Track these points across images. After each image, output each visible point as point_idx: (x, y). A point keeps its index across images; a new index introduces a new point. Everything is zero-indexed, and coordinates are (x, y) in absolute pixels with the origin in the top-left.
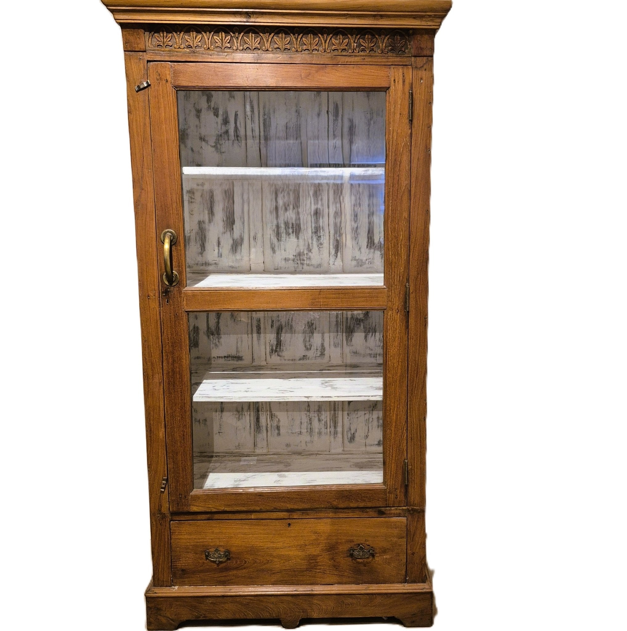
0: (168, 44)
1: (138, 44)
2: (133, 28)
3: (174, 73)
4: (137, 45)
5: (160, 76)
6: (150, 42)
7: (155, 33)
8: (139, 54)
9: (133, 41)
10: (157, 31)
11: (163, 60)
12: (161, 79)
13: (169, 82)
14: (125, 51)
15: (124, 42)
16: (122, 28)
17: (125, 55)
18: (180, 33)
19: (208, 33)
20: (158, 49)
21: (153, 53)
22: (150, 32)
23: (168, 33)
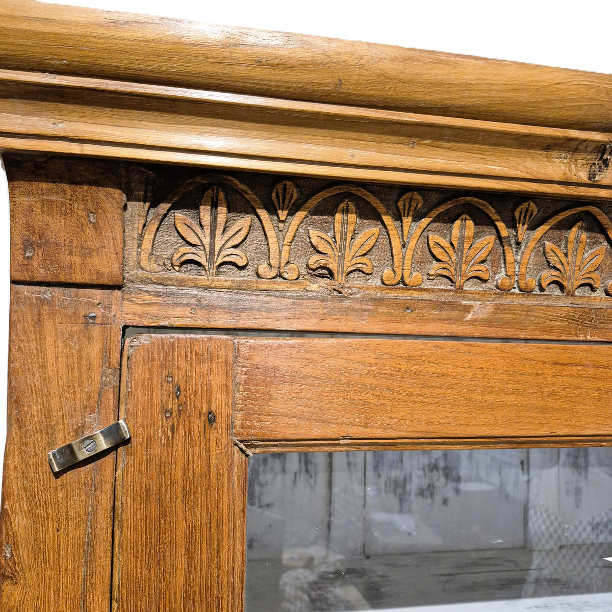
0: (232, 259)
1: (87, 252)
2: (73, 182)
3: (246, 383)
4: (83, 257)
5: (182, 398)
6: (147, 244)
7: (174, 207)
8: (85, 296)
9: (63, 236)
10: (190, 203)
11: (199, 323)
12: (183, 410)
13: (221, 423)
14: (14, 282)
15: (18, 240)
16: (11, 178)
17: (15, 300)
18: (291, 213)
19: (410, 219)
20: (181, 275)
21: (156, 294)
22: (154, 205)
23: (236, 210)
